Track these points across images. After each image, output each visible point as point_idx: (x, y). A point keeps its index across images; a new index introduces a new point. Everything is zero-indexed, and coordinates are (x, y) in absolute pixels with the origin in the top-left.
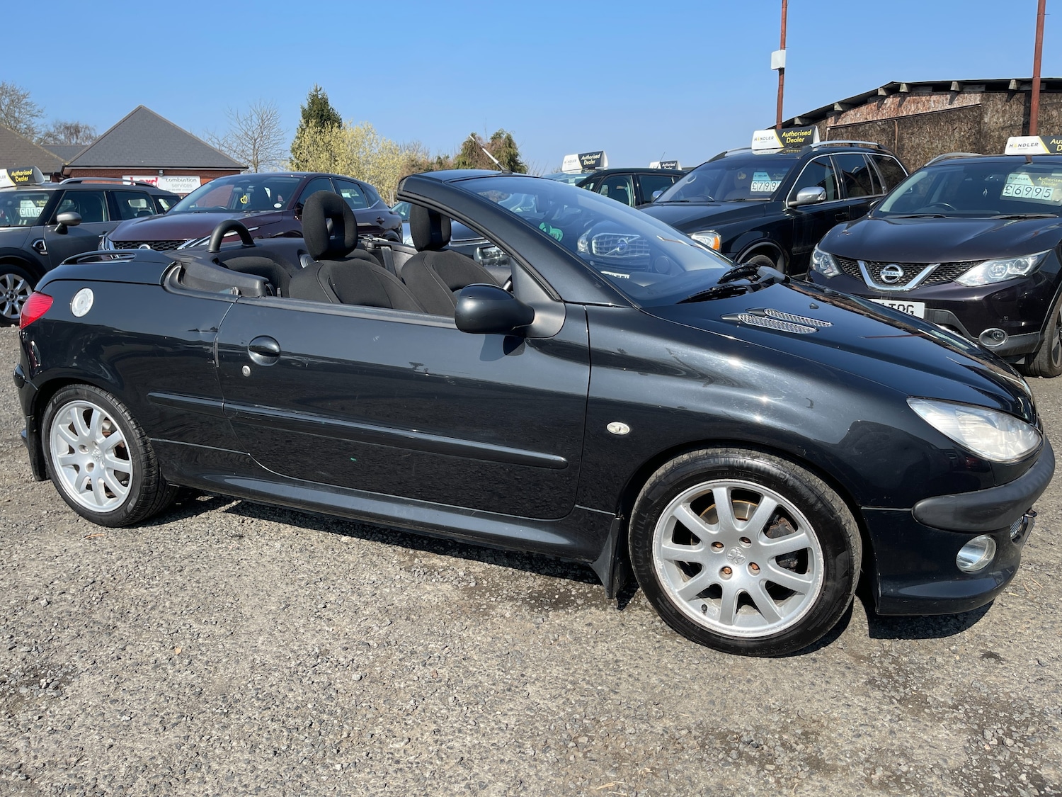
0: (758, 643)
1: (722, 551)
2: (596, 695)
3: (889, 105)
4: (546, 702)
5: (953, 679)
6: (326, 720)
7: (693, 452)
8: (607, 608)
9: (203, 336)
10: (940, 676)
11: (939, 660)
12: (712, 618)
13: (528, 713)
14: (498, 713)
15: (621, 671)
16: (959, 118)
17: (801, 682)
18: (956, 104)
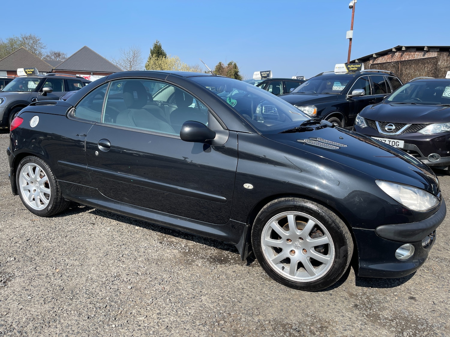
0: (306, 285)
1: (291, 243)
2: (231, 303)
3: (397, 55)
4: (209, 304)
5: (393, 308)
6: (113, 305)
7: (279, 199)
8: (243, 265)
9: (80, 138)
10: (387, 306)
11: (388, 298)
12: (286, 272)
13: (200, 308)
14: (187, 307)
15: (244, 293)
16: (427, 62)
17: (323, 304)
18: (426, 56)
